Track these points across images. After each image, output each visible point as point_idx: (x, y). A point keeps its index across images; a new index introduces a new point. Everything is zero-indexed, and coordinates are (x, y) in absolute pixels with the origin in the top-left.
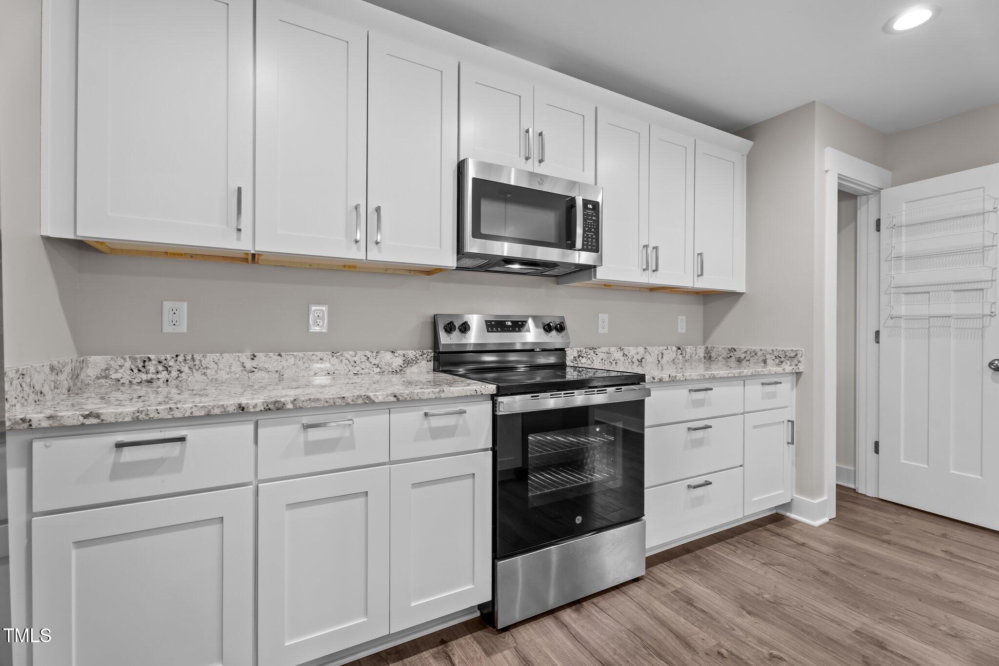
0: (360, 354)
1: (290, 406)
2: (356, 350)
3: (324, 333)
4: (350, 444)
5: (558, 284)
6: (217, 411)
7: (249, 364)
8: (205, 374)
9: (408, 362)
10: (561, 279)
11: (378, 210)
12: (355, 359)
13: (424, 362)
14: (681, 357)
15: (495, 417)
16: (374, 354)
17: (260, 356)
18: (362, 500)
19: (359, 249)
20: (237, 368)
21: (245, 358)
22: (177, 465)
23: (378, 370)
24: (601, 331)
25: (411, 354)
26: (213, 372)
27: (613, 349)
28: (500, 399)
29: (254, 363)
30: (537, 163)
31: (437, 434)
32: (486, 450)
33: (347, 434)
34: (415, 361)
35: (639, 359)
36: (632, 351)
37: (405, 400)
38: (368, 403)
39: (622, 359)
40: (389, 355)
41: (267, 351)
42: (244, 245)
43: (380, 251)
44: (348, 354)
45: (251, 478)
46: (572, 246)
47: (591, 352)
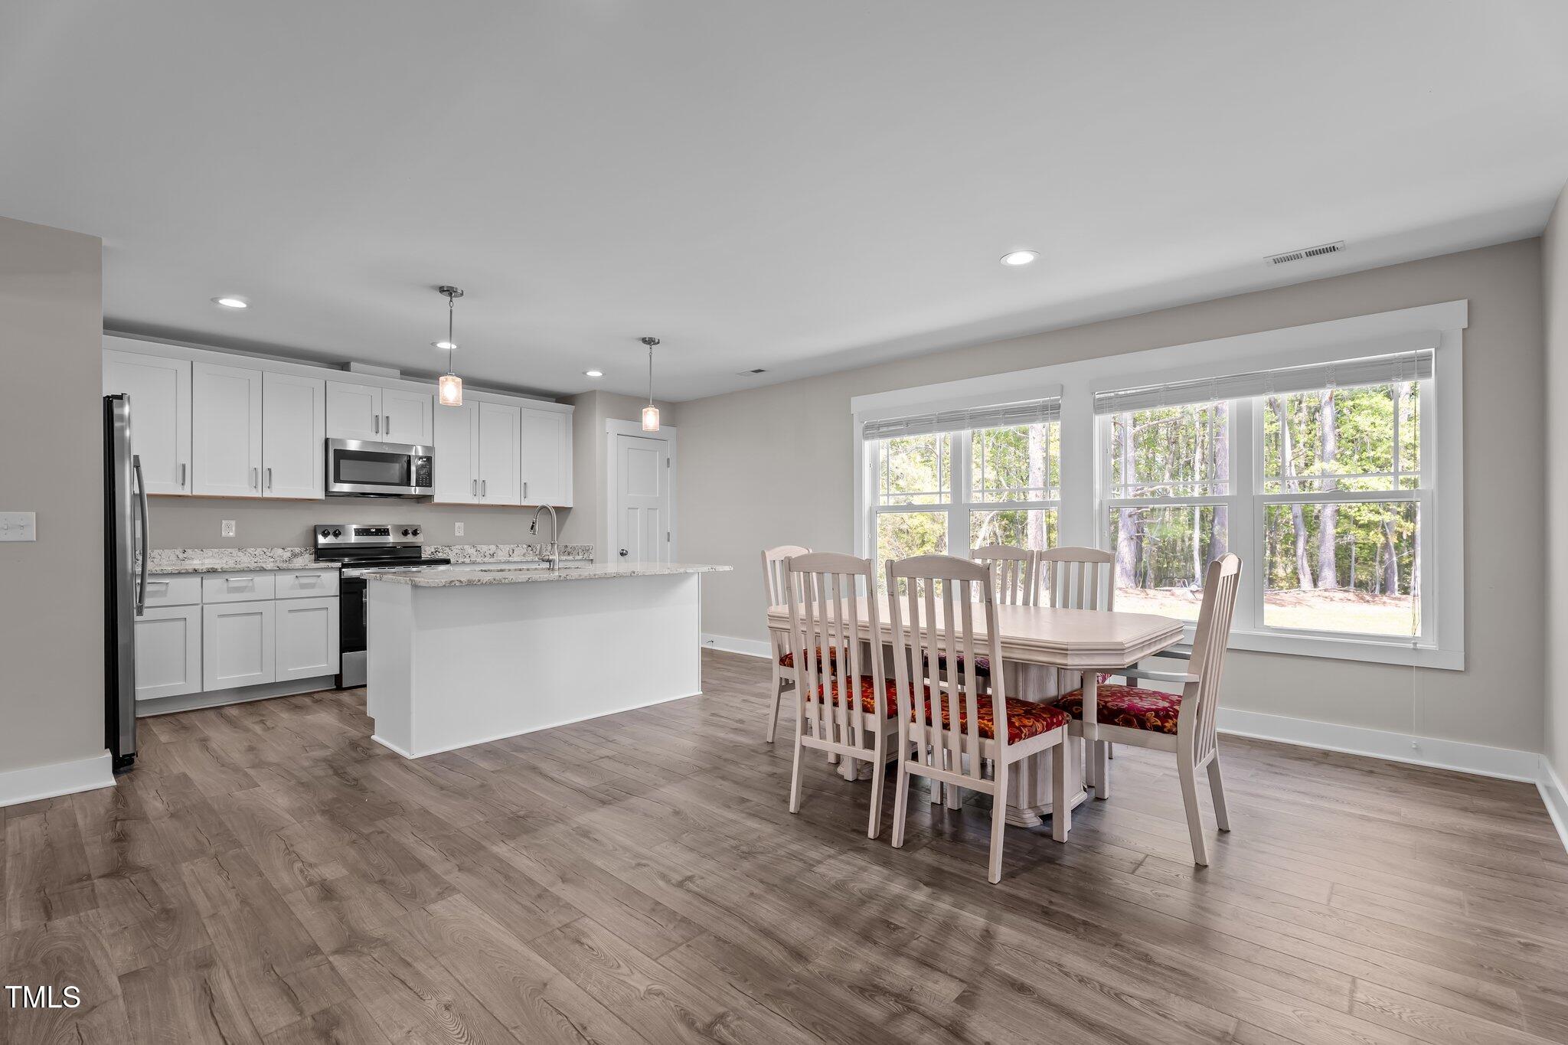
0: (259, 550)
1: (220, 570)
2: (256, 547)
3: (231, 538)
4: (252, 589)
5: (418, 503)
6: (183, 571)
7: (181, 556)
8: (153, 561)
9: (295, 555)
10: (420, 500)
11: (270, 470)
12: (256, 553)
13: (307, 555)
14: (531, 552)
15: (341, 579)
16: (270, 550)
17: (188, 550)
18: (259, 617)
19: (257, 491)
20: (173, 557)
21: (179, 552)
22: (164, 594)
23: (272, 560)
24: (457, 534)
25: (297, 550)
26: (158, 560)
27: (466, 547)
28: (343, 570)
29: (185, 555)
30: (384, 435)
31: (303, 586)
32: (337, 596)
33: (250, 584)
34: (301, 554)
35: (491, 553)
36: (484, 548)
37: (284, 569)
38: (263, 570)
39: (475, 553)
40: (280, 551)
41: (193, 548)
42: (186, 492)
43: (271, 492)
44: (251, 550)
45: (200, 602)
46: (408, 484)
47: (447, 549)
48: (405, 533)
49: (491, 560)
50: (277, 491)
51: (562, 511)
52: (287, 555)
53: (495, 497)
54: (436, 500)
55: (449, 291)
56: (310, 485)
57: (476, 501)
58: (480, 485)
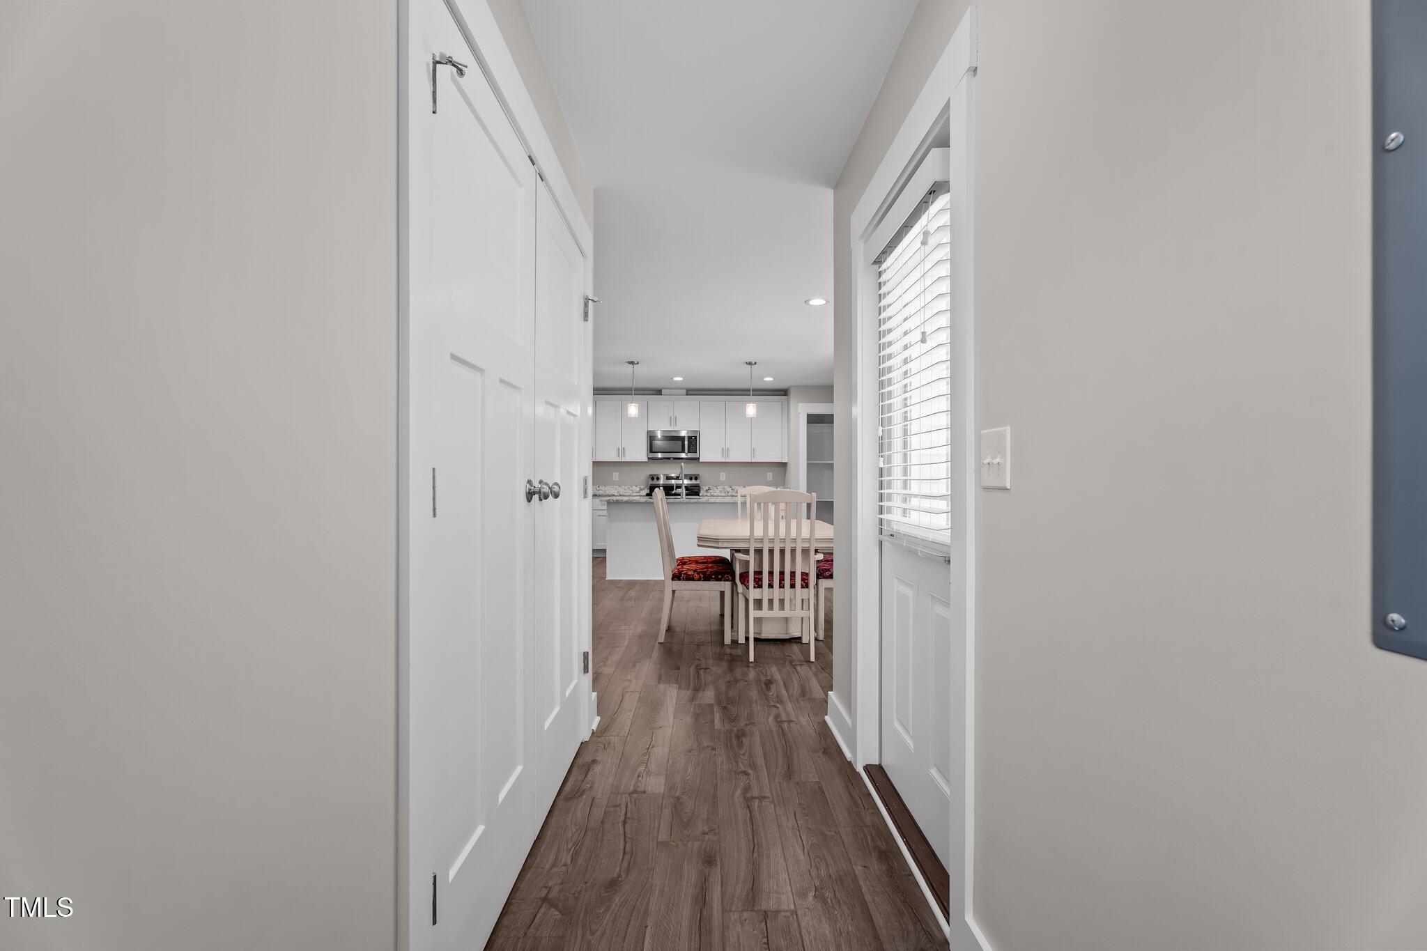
5: (691, 461)
12: (625, 488)
17: (600, 486)
19: (620, 459)
24: (721, 479)
25: (642, 487)
27: (725, 487)
30: (674, 426)
39: (731, 491)
47: (715, 488)
48: (691, 479)
50: (627, 459)
51: (783, 465)
52: (638, 489)
53: (734, 458)
54: (701, 461)
55: (632, 363)
56: (641, 454)
57: (723, 460)
58: (726, 451)
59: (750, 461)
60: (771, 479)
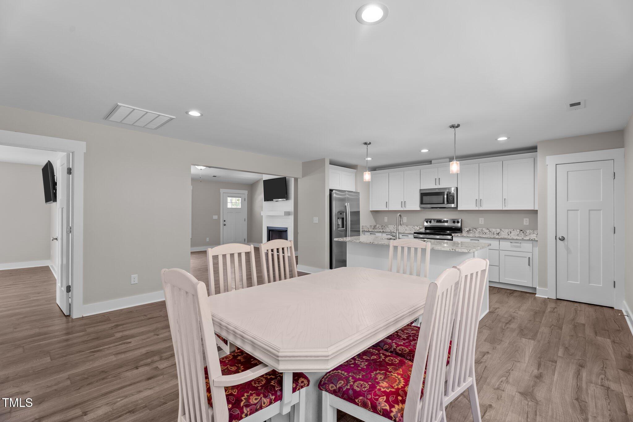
11: (405, 202)
12: (410, 227)
23: (414, 230)
25: (421, 227)
27: (484, 229)
36: (494, 230)
39: (489, 232)
40: (416, 227)
43: (406, 208)
47: (475, 229)
48: (454, 222)
49: (497, 237)
50: (408, 208)
51: (535, 212)
52: (418, 228)
54: (460, 209)
56: (414, 204)
57: (477, 209)
58: (479, 202)
59: (501, 209)
60: (528, 224)
